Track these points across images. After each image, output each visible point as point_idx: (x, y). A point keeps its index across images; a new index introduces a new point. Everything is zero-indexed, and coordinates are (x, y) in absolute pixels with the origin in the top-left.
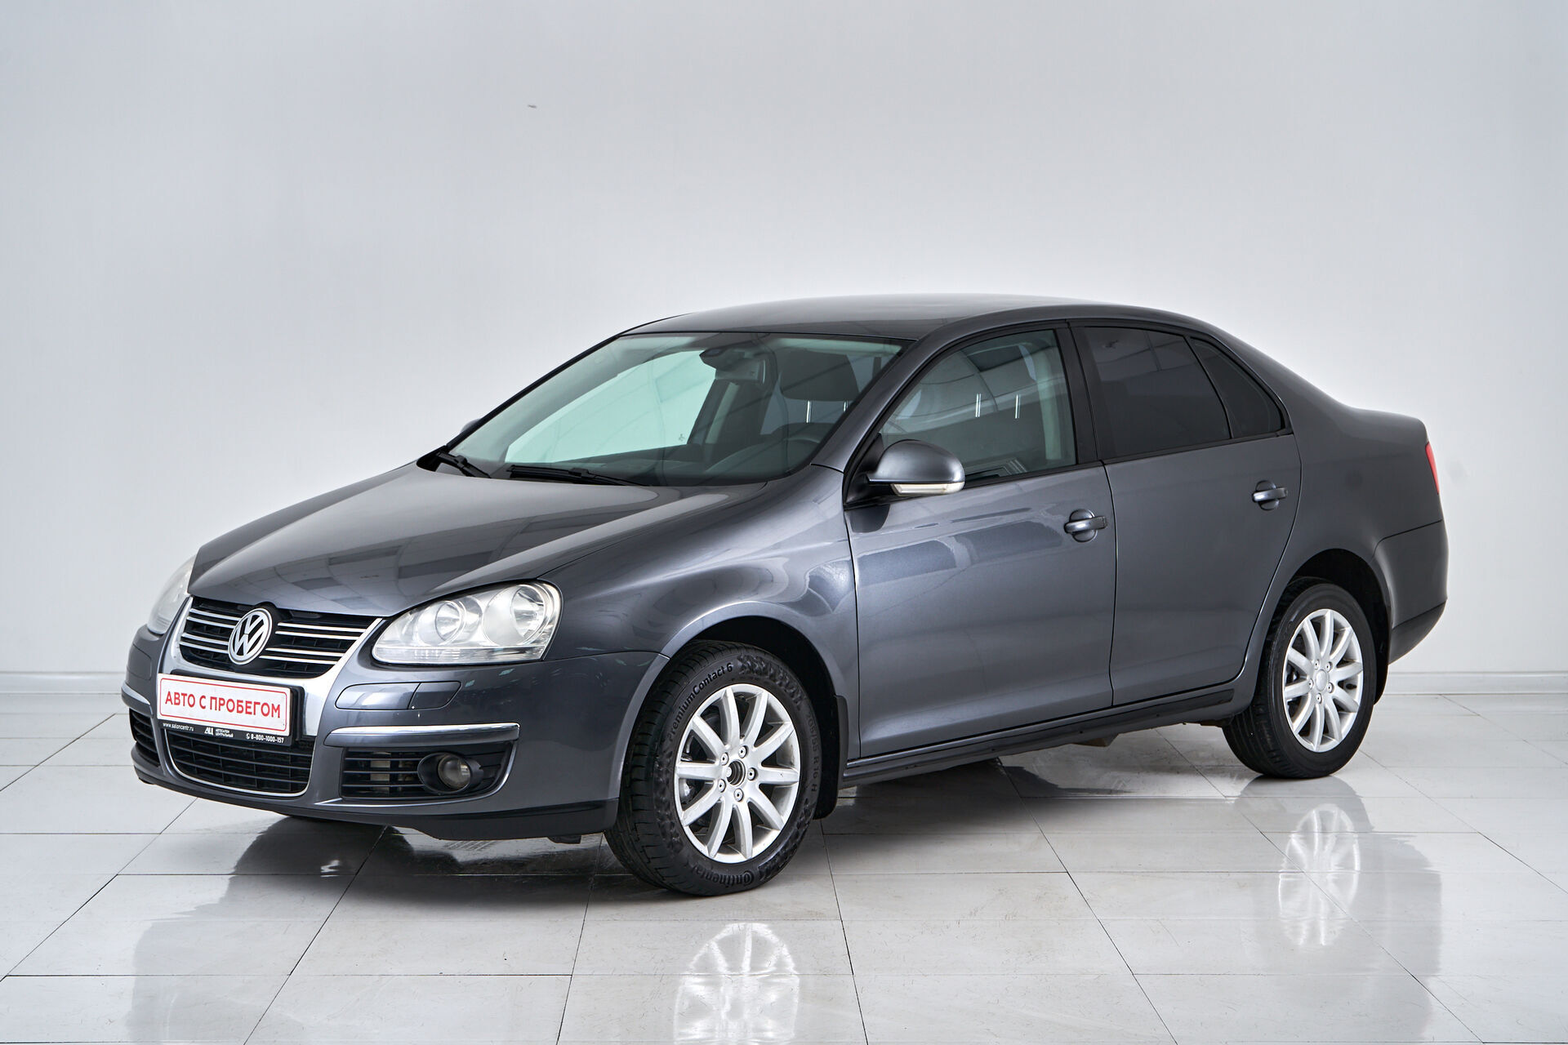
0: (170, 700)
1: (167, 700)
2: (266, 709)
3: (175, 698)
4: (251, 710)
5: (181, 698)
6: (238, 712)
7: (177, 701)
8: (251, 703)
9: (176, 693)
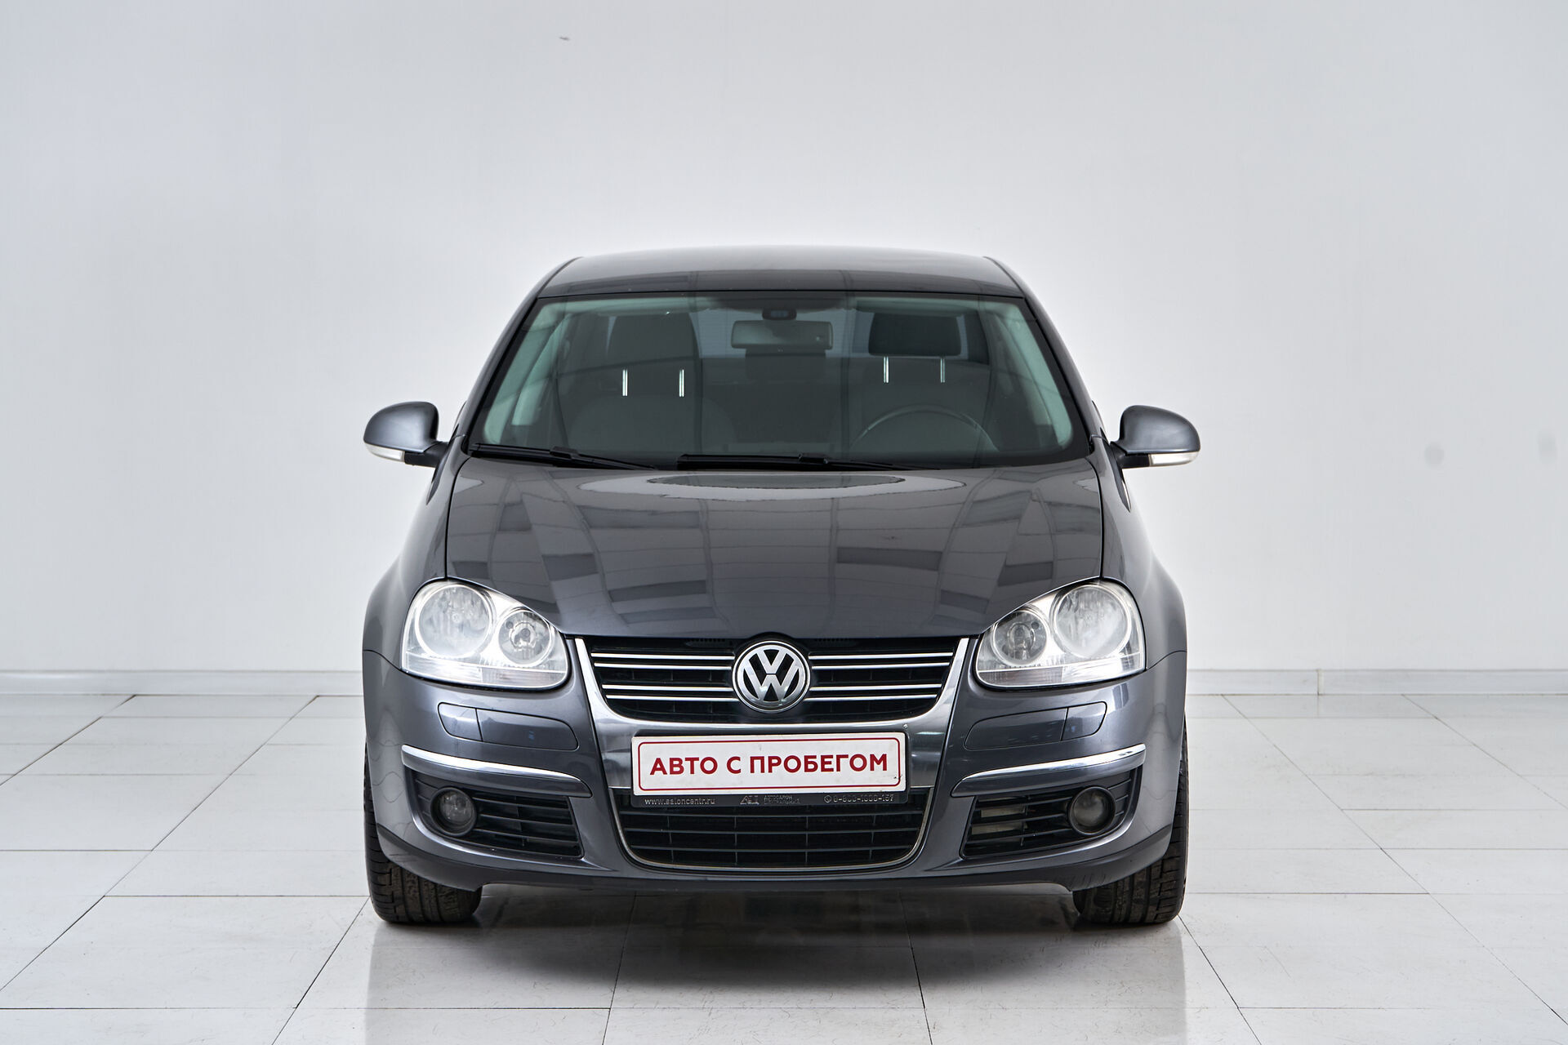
0: (662, 769)
1: (655, 769)
2: (858, 763)
3: (672, 766)
4: (834, 765)
5: (686, 765)
6: (807, 770)
7: (676, 769)
8: (831, 757)
9: (672, 760)
